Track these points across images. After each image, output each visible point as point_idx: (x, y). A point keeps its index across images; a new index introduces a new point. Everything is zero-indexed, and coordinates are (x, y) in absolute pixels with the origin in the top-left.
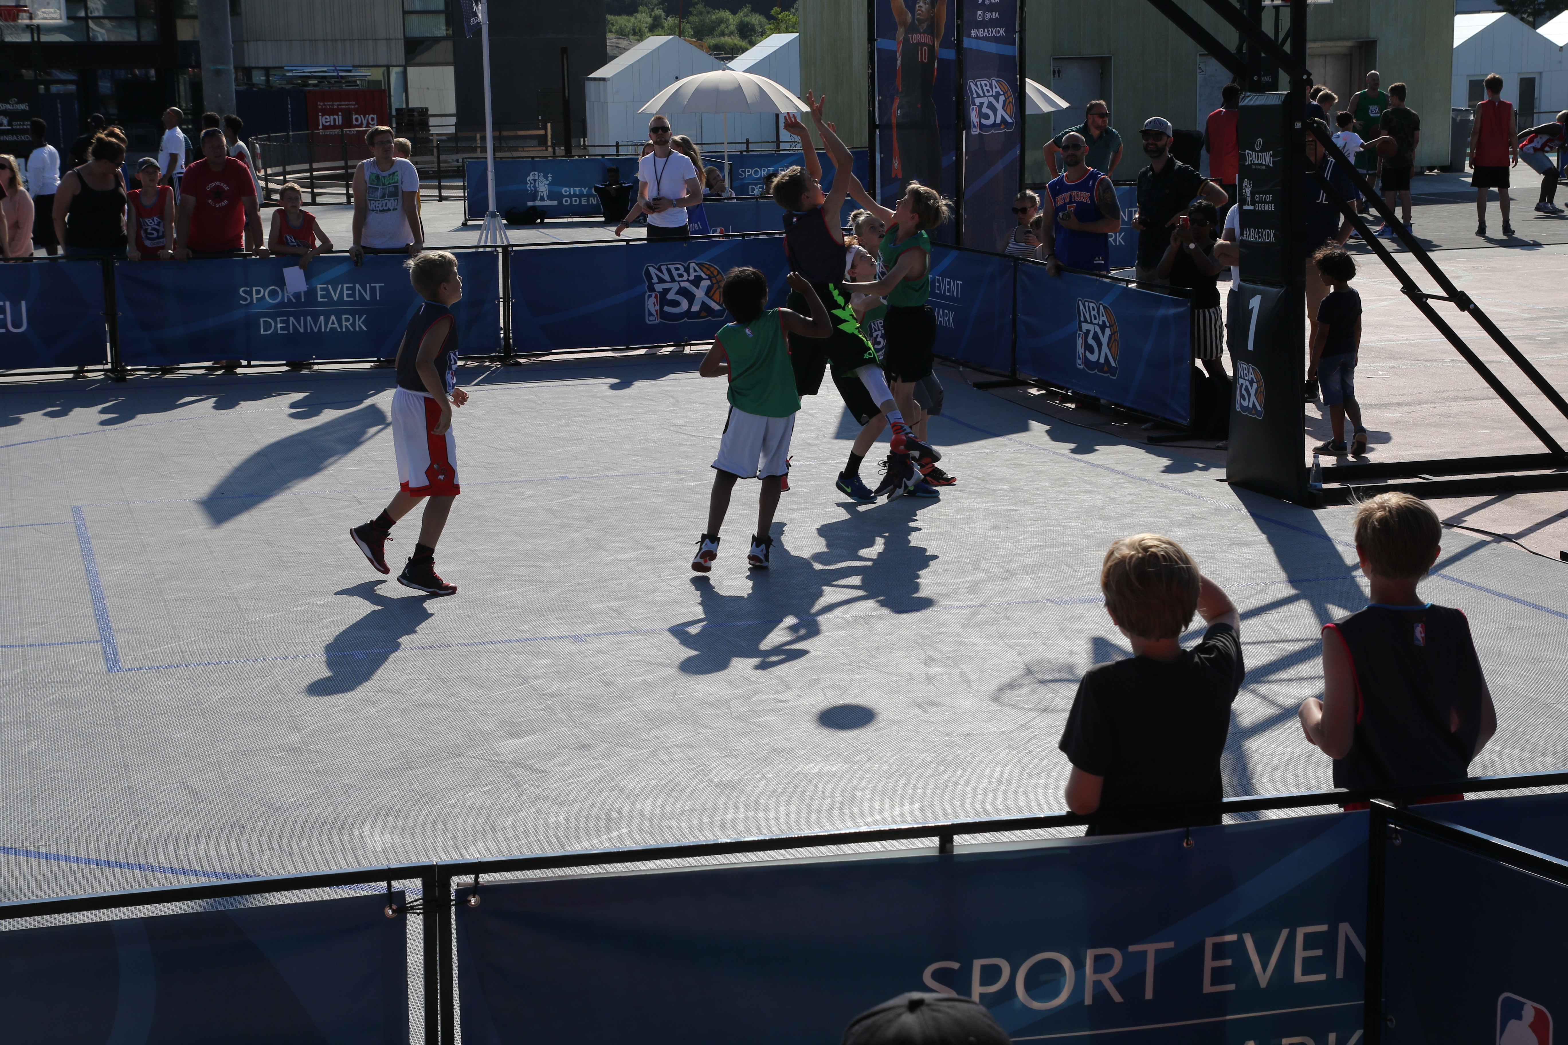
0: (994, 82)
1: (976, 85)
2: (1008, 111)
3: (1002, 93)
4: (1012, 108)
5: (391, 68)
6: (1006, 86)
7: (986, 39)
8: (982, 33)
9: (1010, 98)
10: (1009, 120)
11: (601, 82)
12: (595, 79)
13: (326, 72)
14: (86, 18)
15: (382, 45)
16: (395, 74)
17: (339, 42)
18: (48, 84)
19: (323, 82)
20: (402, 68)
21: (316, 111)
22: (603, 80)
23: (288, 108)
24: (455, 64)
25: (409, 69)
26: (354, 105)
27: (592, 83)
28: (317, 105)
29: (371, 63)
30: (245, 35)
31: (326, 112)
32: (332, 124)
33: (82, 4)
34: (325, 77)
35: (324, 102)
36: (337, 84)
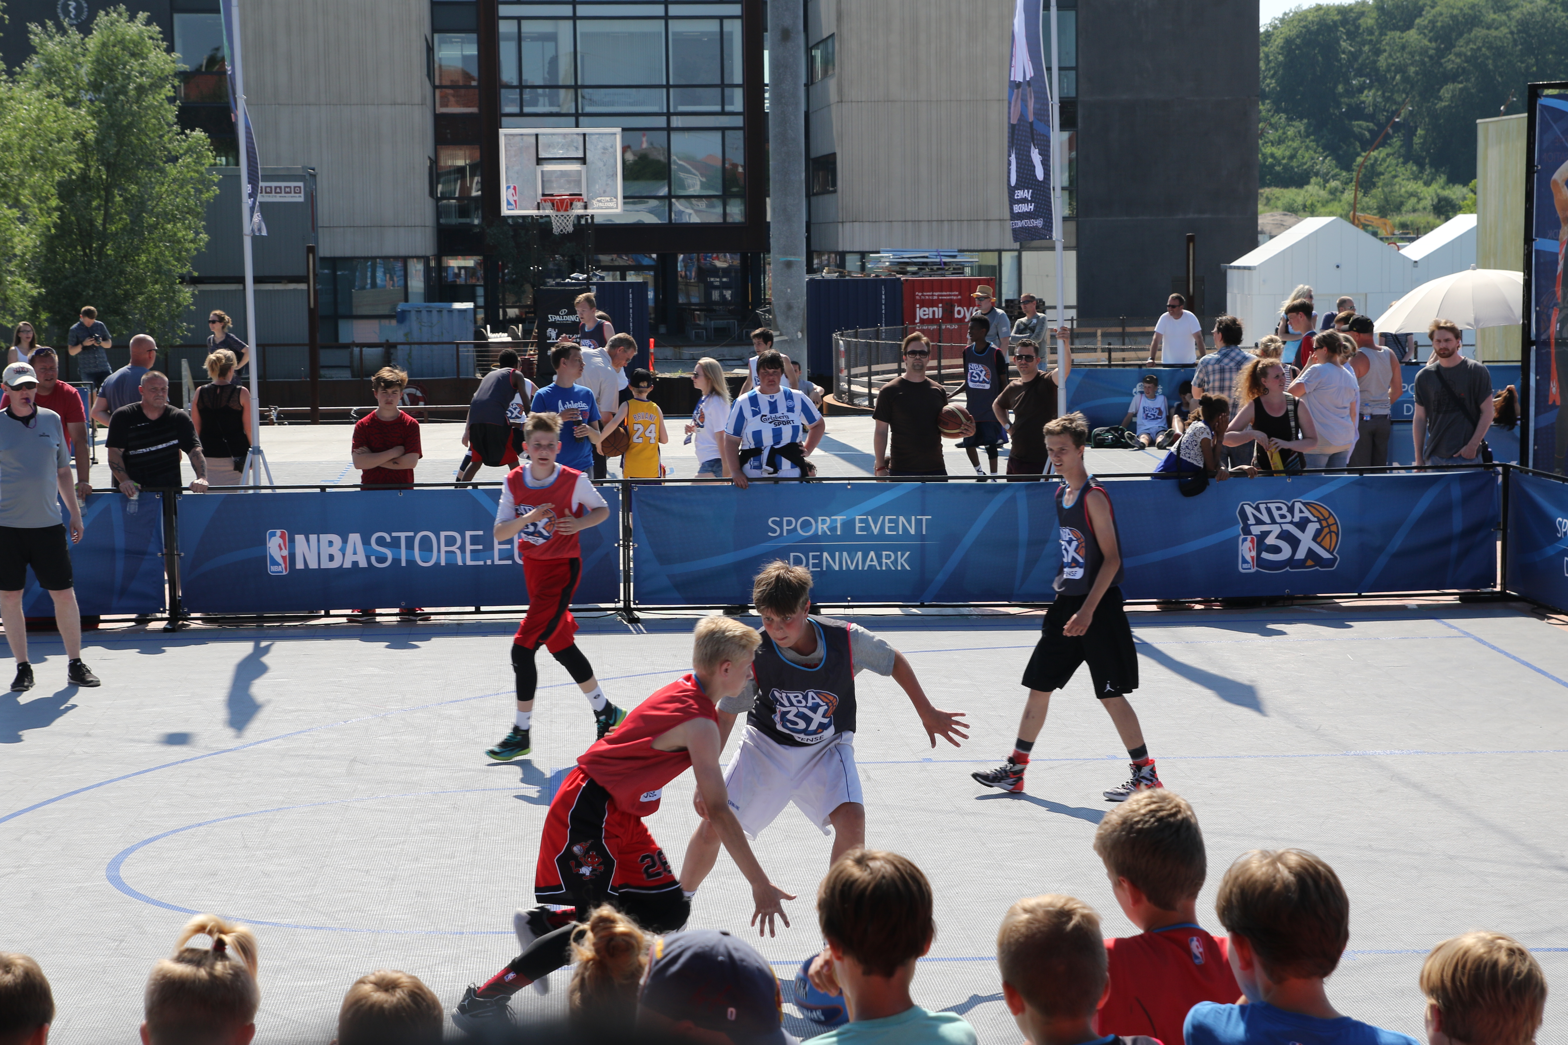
5: (1004, 254)
11: (1246, 271)
12: (1238, 268)
13: (927, 257)
14: (669, 197)
15: (995, 227)
16: (1008, 259)
17: (946, 223)
18: (623, 270)
19: (924, 269)
20: (1016, 253)
21: (914, 302)
22: (1248, 268)
23: (881, 298)
24: (1078, 248)
25: (1025, 254)
26: (957, 295)
27: (1236, 271)
28: (914, 295)
29: (981, 248)
30: (840, 216)
31: (924, 304)
32: (931, 317)
33: (666, 182)
34: (926, 264)
35: (922, 292)
36: (940, 272)
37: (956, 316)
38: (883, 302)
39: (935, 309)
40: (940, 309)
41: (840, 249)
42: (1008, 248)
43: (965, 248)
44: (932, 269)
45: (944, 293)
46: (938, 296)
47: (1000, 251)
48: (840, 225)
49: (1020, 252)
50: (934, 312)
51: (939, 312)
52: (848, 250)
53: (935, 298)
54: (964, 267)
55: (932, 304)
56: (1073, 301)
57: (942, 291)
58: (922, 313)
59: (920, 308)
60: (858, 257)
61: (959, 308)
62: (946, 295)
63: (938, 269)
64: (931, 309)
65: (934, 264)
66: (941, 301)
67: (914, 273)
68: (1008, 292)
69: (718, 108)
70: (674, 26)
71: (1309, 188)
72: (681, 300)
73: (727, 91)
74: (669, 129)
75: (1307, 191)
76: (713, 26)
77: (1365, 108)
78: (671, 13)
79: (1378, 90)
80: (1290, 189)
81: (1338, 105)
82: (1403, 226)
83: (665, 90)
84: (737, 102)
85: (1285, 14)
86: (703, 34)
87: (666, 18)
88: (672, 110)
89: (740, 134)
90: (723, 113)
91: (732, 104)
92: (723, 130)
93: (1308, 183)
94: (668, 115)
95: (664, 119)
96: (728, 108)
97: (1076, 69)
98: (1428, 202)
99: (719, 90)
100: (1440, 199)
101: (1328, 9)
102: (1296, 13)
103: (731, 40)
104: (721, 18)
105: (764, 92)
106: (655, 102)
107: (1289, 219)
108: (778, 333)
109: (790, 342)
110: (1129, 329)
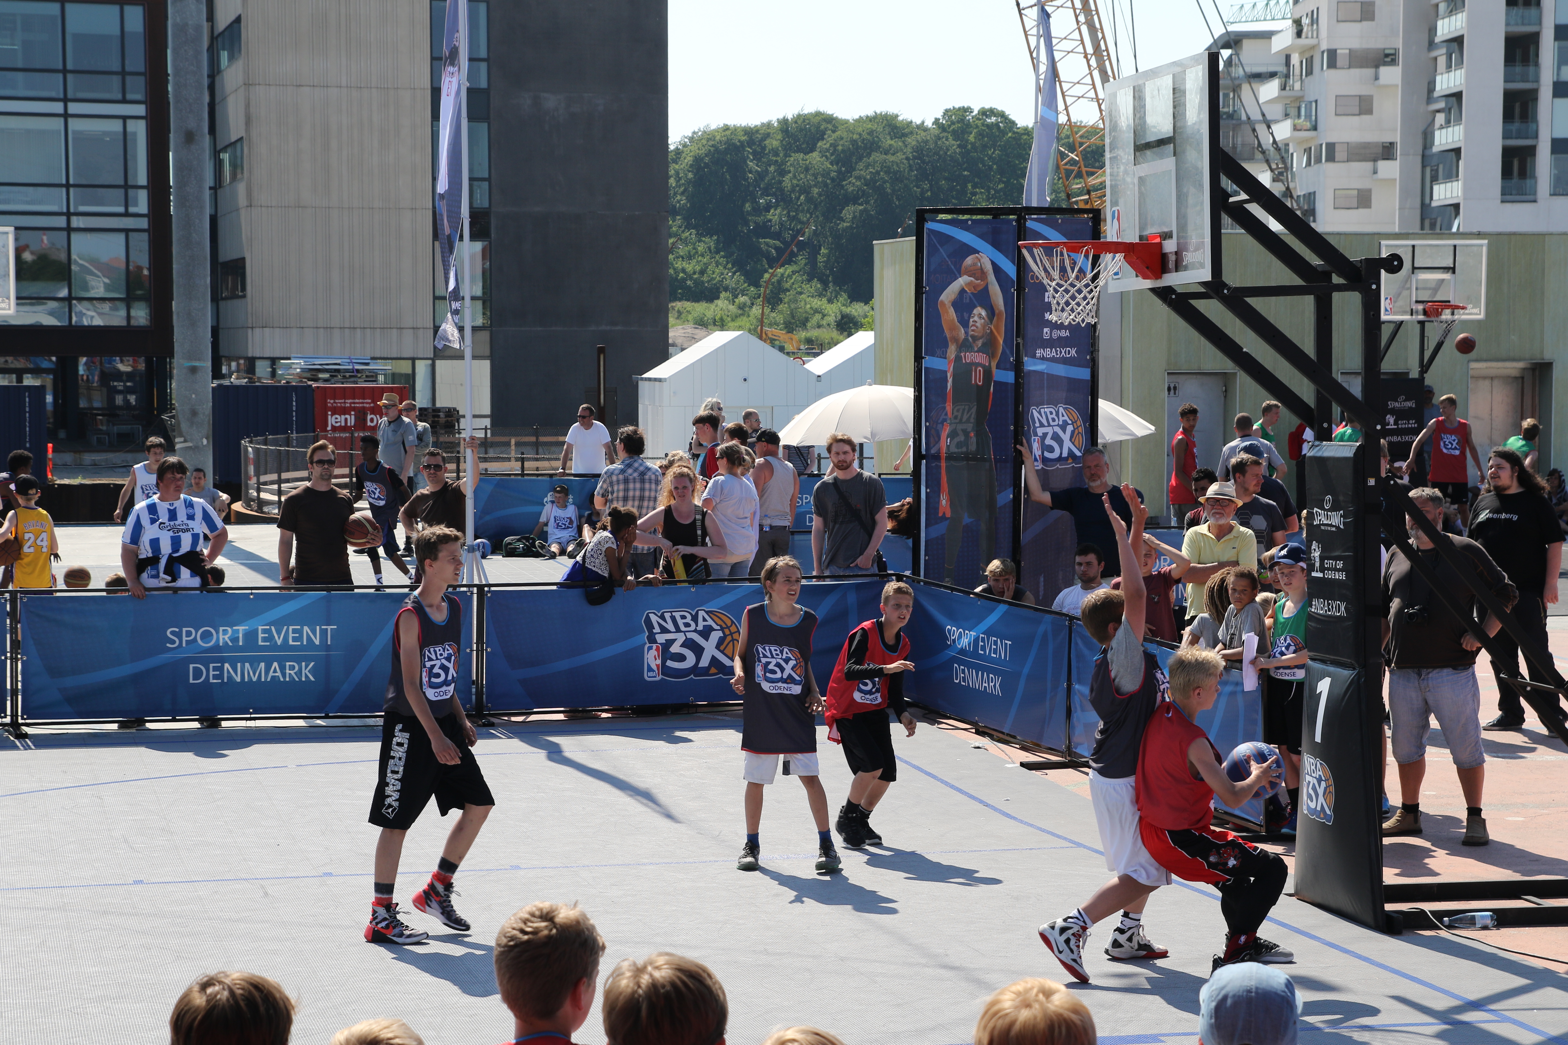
0: (1061, 410)
1: (1040, 413)
2: (1076, 443)
3: (1070, 422)
4: (1082, 440)
5: (417, 362)
6: (1076, 414)
7: (1053, 360)
8: (1048, 353)
9: (1080, 430)
10: (1078, 454)
11: (657, 383)
12: (650, 379)
13: (339, 364)
14: (69, 299)
15: (408, 335)
16: (422, 368)
17: (358, 330)
18: (20, 373)
19: (336, 376)
20: (430, 362)
21: (325, 409)
22: (659, 380)
23: (292, 405)
24: (492, 357)
25: (438, 362)
26: (370, 403)
27: (647, 383)
28: (326, 403)
29: (395, 356)
30: (250, 321)
31: (336, 411)
32: (343, 424)
33: (66, 283)
34: (338, 371)
35: (334, 399)
36: (352, 379)
37: (369, 423)
38: (294, 409)
39: (348, 416)
40: (353, 417)
41: (250, 355)
42: (422, 356)
43: (378, 356)
44: (344, 377)
45: (357, 401)
46: (351, 403)
47: (413, 360)
48: (250, 331)
49: (433, 360)
50: (346, 420)
51: (351, 420)
52: (258, 355)
53: (348, 405)
54: (376, 375)
55: (344, 411)
56: (487, 410)
57: (354, 399)
58: (334, 420)
59: (332, 415)
60: (268, 363)
61: (372, 416)
62: (358, 403)
63: (351, 376)
64: (343, 417)
65: (347, 371)
66: (354, 409)
67: (326, 380)
68: (421, 400)
69: (121, 209)
70: (73, 124)
71: (719, 302)
72: (83, 404)
73: (131, 192)
74: (69, 229)
75: (716, 306)
76: (116, 126)
77: (771, 226)
78: (70, 111)
79: (783, 209)
80: (701, 303)
81: (746, 223)
82: (809, 341)
83: (64, 190)
84: (142, 203)
85: (694, 133)
86: (106, 133)
87: (66, 116)
88: (72, 210)
89: (145, 236)
90: (127, 214)
91: (136, 205)
92: (127, 231)
93: (718, 298)
94: (68, 215)
95: (64, 218)
96: (132, 210)
97: (489, 180)
98: (831, 319)
99: (122, 191)
100: (843, 316)
101: (735, 130)
102: (705, 132)
103: (135, 141)
104: (124, 118)
105: (169, 194)
106: (55, 201)
107: (700, 332)
108: (182, 439)
109: (196, 449)
110: (543, 439)
